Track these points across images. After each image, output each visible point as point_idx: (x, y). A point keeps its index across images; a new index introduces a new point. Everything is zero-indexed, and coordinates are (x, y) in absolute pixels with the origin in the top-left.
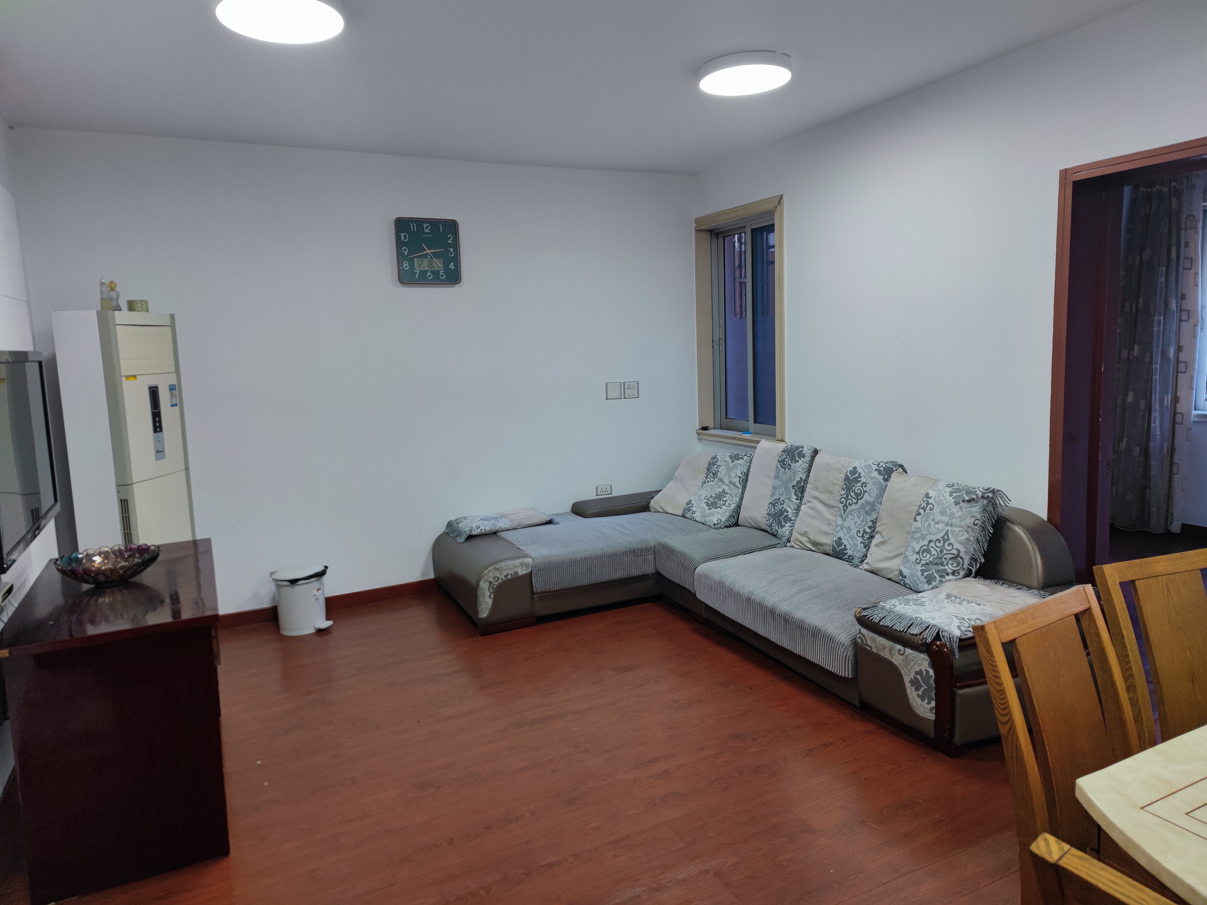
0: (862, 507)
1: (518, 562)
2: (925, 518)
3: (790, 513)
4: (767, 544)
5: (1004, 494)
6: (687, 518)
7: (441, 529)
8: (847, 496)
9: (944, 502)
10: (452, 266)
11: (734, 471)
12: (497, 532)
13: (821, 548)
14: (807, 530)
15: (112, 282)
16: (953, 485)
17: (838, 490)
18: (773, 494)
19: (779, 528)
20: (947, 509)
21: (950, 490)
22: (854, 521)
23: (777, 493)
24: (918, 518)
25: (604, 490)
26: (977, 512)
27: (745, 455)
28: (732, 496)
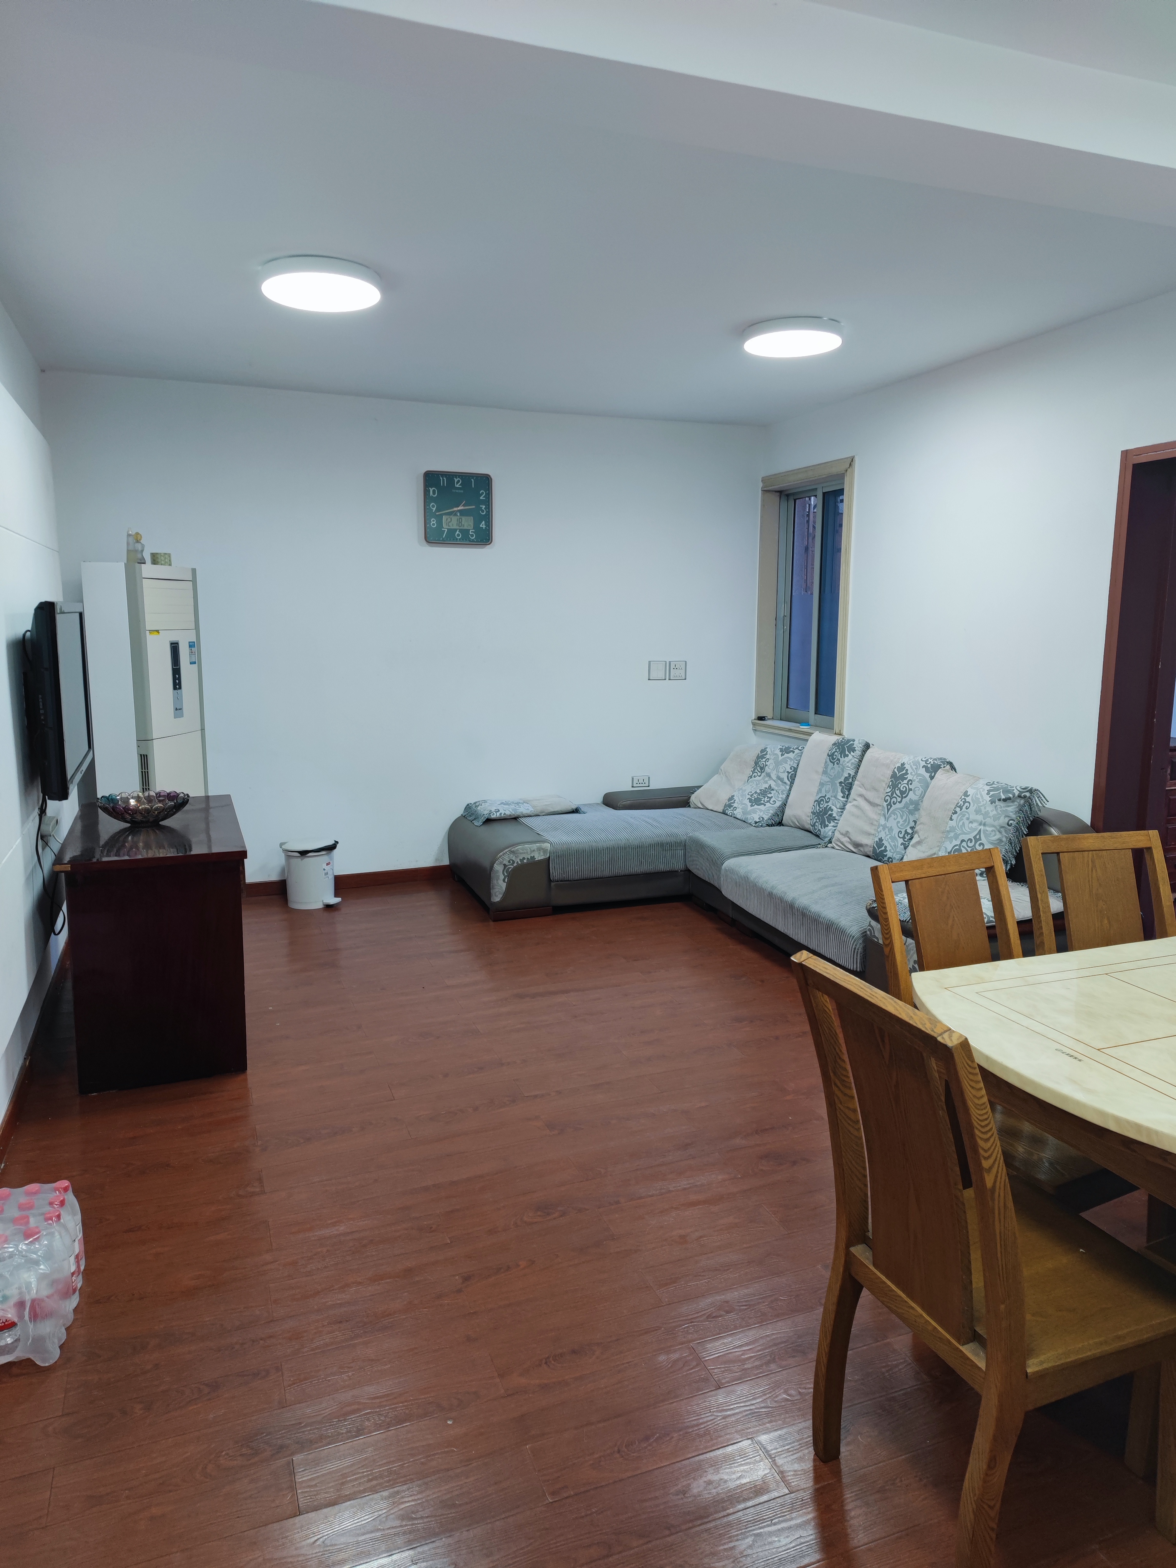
0: (906, 806)
1: (535, 846)
2: (960, 816)
3: (835, 813)
4: (807, 843)
5: (1041, 794)
6: (727, 815)
7: (459, 811)
8: (892, 794)
9: (981, 800)
10: (483, 525)
11: (783, 766)
12: (518, 818)
13: (862, 849)
14: (849, 830)
15: (137, 534)
16: (993, 783)
17: (884, 788)
18: (820, 791)
19: (822, 828)
20: (982, 808)
21: (988, 788)
22: (896, 821)
23: (823, 790)
24: (954, 817)
25: (641, 781)
26: (1012, 812)
27: (796, 748)
28: (778, 793)
